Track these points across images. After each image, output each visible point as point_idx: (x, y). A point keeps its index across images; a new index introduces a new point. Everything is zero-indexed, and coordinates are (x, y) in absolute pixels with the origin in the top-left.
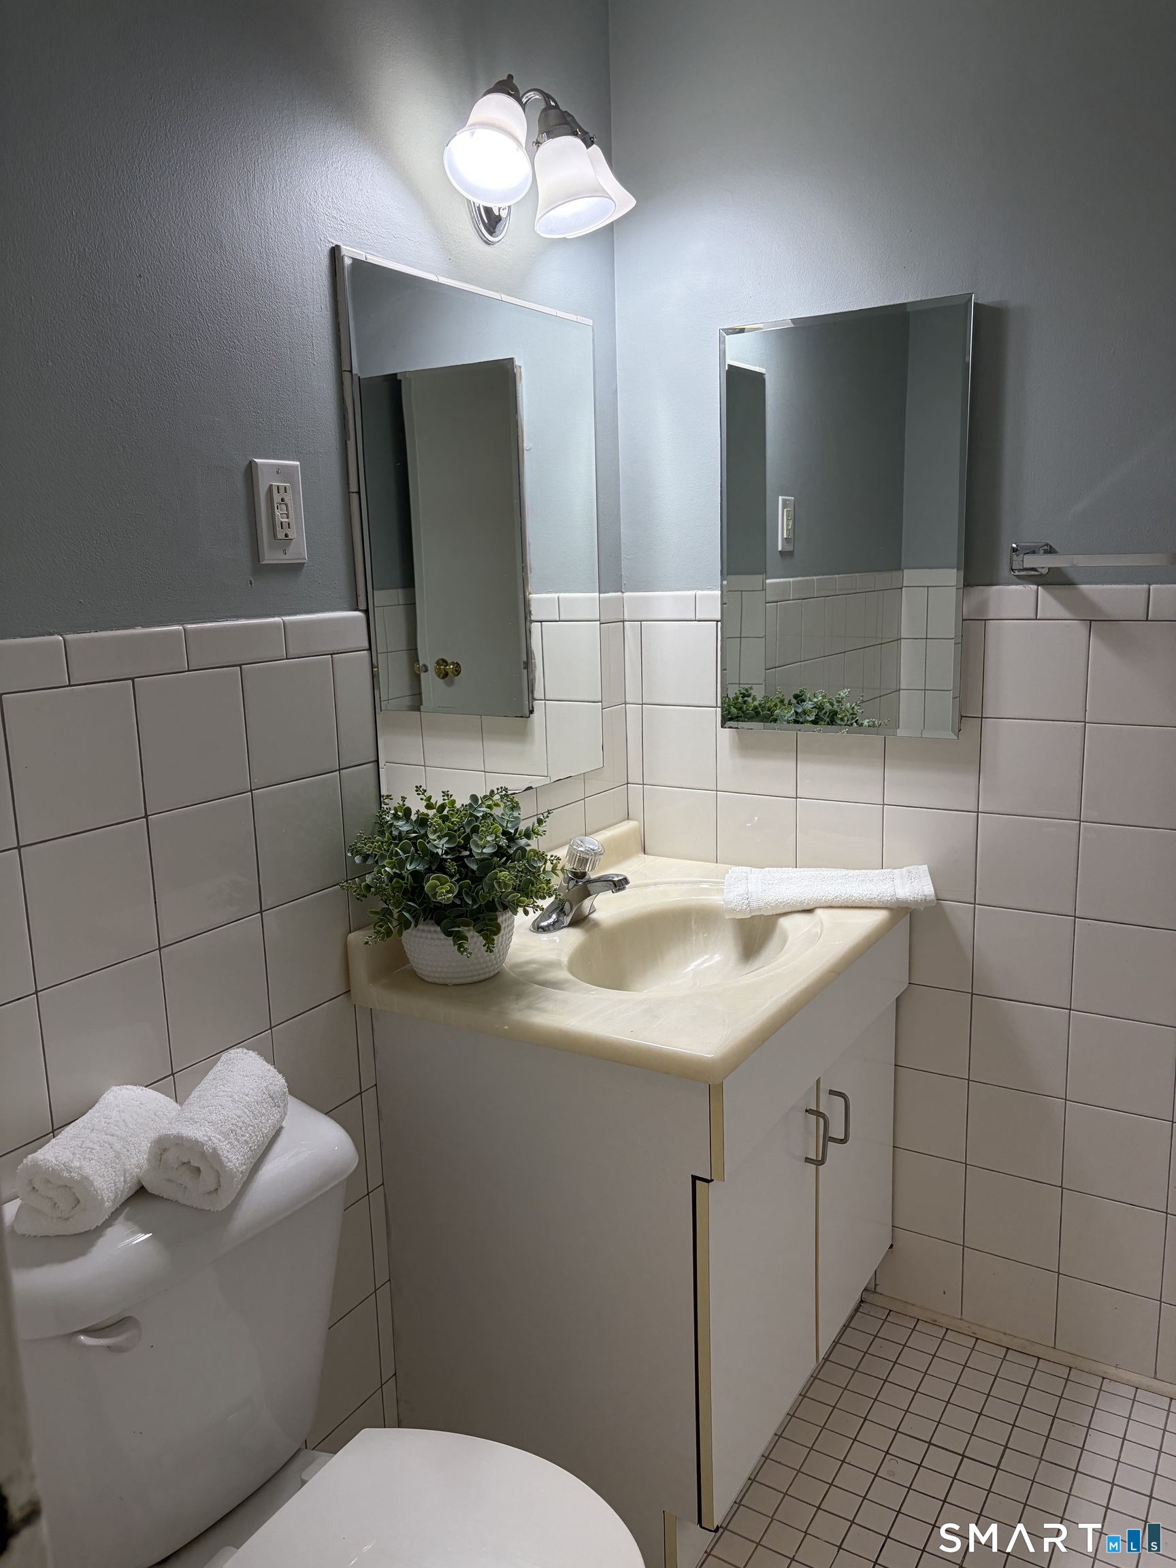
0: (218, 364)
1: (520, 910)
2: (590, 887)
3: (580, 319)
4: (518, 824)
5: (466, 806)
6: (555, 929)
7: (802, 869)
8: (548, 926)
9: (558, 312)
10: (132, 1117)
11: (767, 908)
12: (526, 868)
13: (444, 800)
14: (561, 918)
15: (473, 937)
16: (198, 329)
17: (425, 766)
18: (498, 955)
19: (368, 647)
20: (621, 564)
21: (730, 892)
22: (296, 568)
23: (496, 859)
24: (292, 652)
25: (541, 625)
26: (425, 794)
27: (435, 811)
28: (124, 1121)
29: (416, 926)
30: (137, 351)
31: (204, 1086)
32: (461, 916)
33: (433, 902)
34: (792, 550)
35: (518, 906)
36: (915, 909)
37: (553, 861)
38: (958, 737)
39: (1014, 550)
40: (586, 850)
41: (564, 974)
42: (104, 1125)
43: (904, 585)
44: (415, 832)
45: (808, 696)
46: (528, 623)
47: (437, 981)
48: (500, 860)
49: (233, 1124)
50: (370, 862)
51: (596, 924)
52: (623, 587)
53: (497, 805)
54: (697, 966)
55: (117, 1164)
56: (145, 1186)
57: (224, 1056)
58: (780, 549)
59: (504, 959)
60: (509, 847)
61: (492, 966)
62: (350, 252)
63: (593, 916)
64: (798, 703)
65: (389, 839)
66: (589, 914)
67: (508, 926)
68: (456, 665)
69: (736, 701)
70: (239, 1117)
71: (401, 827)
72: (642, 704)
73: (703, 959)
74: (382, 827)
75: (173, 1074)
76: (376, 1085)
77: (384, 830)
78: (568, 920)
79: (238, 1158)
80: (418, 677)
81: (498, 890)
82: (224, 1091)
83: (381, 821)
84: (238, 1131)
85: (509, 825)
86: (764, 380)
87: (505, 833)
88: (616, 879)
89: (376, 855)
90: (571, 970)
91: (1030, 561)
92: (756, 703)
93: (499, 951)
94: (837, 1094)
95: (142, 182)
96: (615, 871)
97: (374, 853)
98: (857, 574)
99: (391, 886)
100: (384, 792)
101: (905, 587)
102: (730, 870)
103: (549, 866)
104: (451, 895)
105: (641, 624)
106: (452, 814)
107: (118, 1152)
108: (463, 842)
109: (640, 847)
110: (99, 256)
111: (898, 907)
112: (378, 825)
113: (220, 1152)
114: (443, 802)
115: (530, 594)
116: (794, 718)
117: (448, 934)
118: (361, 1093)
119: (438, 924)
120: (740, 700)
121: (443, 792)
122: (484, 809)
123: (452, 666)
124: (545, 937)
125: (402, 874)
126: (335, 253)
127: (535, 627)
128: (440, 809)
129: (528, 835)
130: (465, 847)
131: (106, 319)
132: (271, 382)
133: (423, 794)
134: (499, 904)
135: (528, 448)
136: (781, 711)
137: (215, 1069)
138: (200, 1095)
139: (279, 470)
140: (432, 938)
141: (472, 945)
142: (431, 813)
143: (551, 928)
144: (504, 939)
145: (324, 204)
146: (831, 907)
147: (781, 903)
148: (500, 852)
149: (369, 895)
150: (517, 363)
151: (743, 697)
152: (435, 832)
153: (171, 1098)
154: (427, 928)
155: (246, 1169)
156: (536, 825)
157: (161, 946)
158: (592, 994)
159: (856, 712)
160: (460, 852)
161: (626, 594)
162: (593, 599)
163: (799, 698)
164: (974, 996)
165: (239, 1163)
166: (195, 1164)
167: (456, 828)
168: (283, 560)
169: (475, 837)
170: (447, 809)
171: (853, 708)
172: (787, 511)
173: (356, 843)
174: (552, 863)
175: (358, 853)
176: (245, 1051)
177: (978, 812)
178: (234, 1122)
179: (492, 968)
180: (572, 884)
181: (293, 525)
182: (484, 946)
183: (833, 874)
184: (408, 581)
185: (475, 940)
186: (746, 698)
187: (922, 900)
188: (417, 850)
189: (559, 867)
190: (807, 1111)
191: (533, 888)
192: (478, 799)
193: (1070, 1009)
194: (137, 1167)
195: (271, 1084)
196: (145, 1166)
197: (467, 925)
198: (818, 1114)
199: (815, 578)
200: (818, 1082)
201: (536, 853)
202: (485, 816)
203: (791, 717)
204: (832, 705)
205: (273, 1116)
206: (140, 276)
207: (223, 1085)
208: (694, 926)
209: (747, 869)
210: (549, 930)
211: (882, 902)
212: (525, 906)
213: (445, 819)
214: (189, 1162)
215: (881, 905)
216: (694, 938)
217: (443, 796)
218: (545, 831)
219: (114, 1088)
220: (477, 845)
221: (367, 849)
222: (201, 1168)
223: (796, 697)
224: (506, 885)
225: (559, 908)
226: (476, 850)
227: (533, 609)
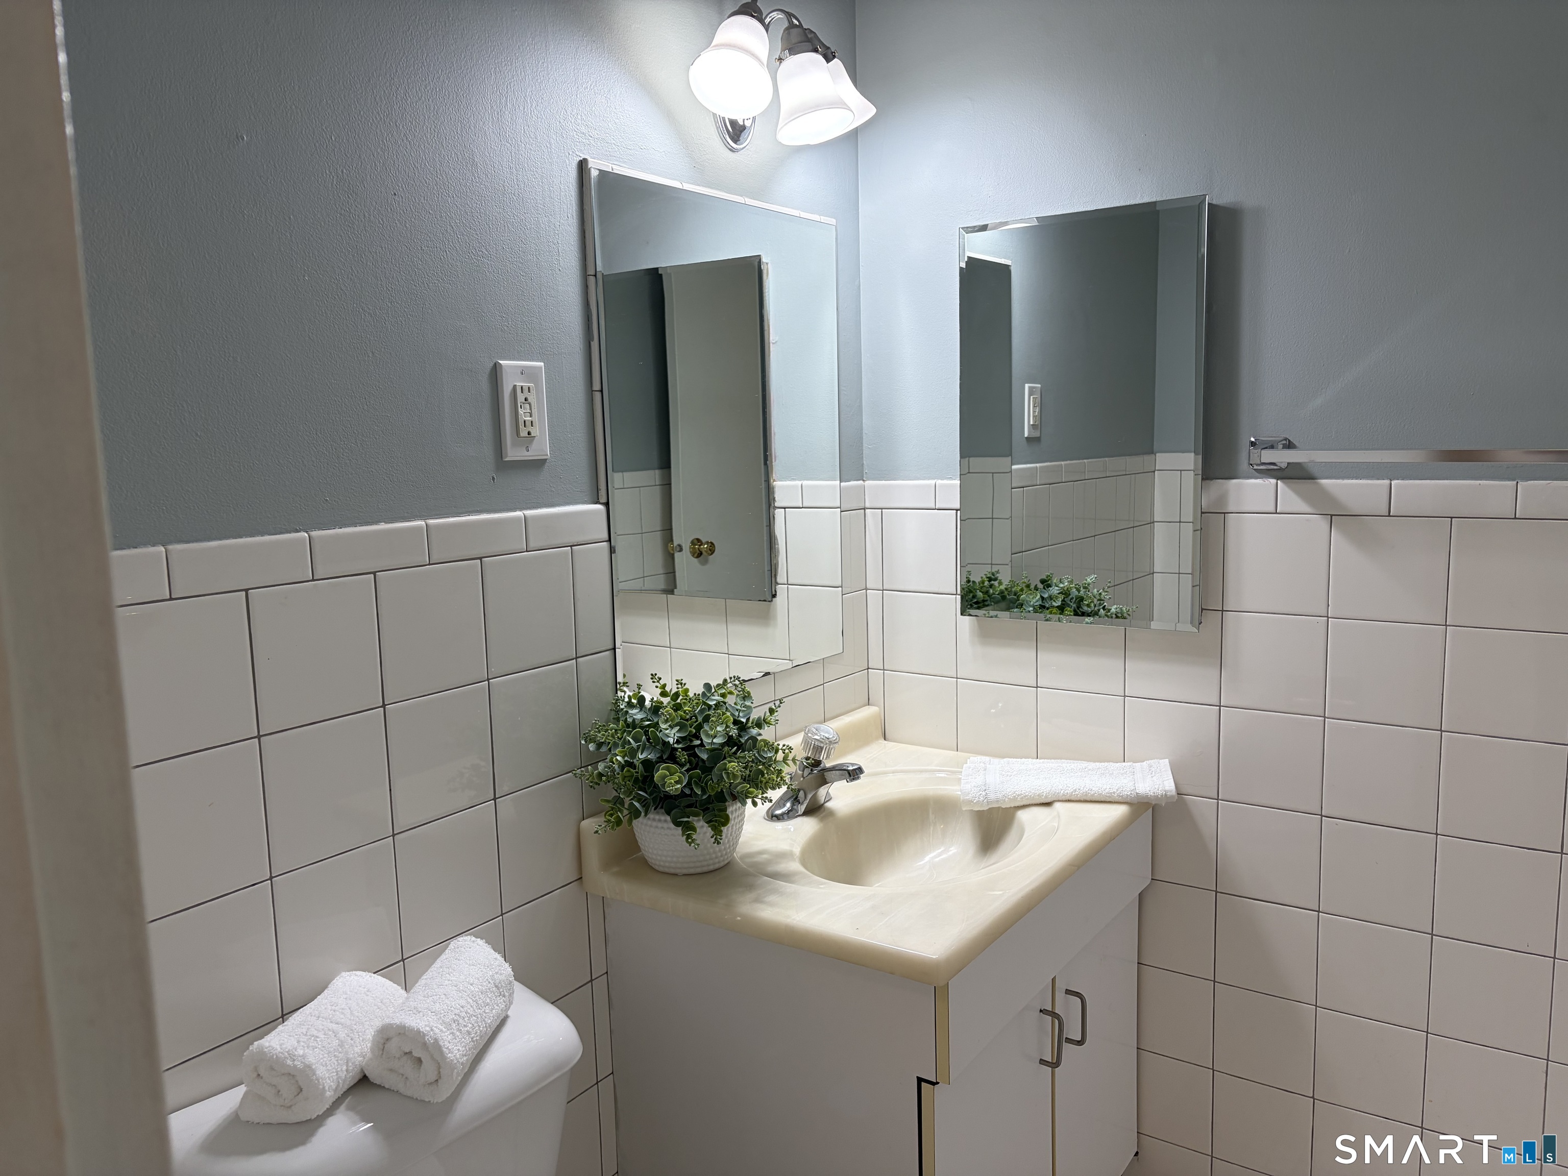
0: (466, 273)
1: (749, 801)
2: (828, 775)
3: (823, 219)
4: (749, 713)
5: (699, 695)
6: (790, 818)
7: (1042, 761)
8: (782, 814)
9: (801, 213)
10: (358, 1004)
11: (1004, 800)
12: (756, 758)
13: (678, 688)
14: (795, 807)
15: (702, 827)
16: (448, 240)
17: (670, 647)
18: (728, 846)
19: (607, 539)
20: (862, 454)
21: (967, 783)
22: (539, 464)
23: (726, 748)
24: (532, 545)
25: (785, 511)
26: (660, 682)
27: (668, 699)
28: (350, 1009)
29: (646, 815)
30: (390, 264)
31: (431, 974)
32: (690, 806)
33: (663, 791)
34: (1039, 436)
35: (747, 797)
36: (1155, 804)
37: (785, 750)
38: (1199, 630)
39: (1253, 444)
40: (821, 738)
41: (795, 866)
42: (331, 1013)
43: (1157, 469)
44: (649, 720)
45: (1055, 581)
46: (772, 510)
47: (666, 870)
48: (731, 750)
49: (455, 1014)
50: (604, 749)
51: (831, 813)
52: (865, 476)
53: (731, 693)
54: (936, 857)
55: (340, 1053)
56: (367, 1075)
57: (453, 944)
58: (1026, 435)
59: (734, 849)
60: (740, 736)
61: (721, 856)
62: (595, 166)
63: (828, 805)
64: (1044, 588)
65: (623, 726)
66: (825, 803)
67: (738, 816)
68: (710, 545)
69: (981, 585)
70: (462, 1007)
71: (635, 715)
72: (883, 590)
73: (940, 851)
74: (617, 713)
75: (403, 960)
76: (607, 973)
77: (619, 717)
78: (802, 808)
79: (459, 1050)
80: (672, 557)
81: (727, 780)
82: (449, 980)
83: (616, 708)
84: (461, 1021)
85: (741, 714)
86: (1010, 272)
87: (736, 722)
88: (851, 768)
89: (609, 743)
90: (804, 863)
91: (1268, 456)
92: (1002, 587)
93: (729, 841)
94: (1075, 994)
95: (399, 108)
96: (851, 759)
97: (607, 741)
98: (1107, 459)
99: (622, 775)
100: (620, 679)
101: (1158, 470)
102: (968, 760)
103: (780, 756)
104: (679, 786)
105: (882, 511)
106: (684, 703)
107: (342, 1041)
108: (694, 731)
109: (880, 733)
110: (356, 177)
111: (1138, 802)
112: (613, 713)
113: (441, 1043)
114: (677, 690)
115: (774, 481)
116: (1040, 603)
117: (677, 824)
118: (591, 981)
119: (668, 813)
120: (986, 583)
121: (677, 681)
122: (717, 698)
123: (706, 546)
124: (779, 825)
125: (633, 762)
126: (582, 166)
127: (779, 513)
128: (674, 697)
129: (759, 724)
130: (698, 737)
131: (361, 235)
132: (517, 288)
133: (658, 682)
134: (729, 795)
135: (774, 342)
136: (1026, 596)
137: (443, 957)
138: (426, 984)
139: (523, 371)
140: (662, 828)
141: (701, 835)
142: (666, 700)
143: (786, 817)
144: (734, 830)
145: (573, 121)
146: (1069, 801)
147: (1018, 795)
148: (730, 741)
149: (602, 783)
150: (764, 260)
151: (989, 581)
152: (666, 721)
153: (398, 985)
154: (657, 817)
155: (467, 1059)
156: (768, 714)
157: (395, 833)
158: (821, 888)
159: (1103, 598)
160: (691, 741)
161: (867, 483)
162: (834, 487)
163: (1046, 584)
164: (1218, 894)
165: (460, 1054)
166: (416, 1054)
167: (688, 717)
168: (526, 456)
169: (706, 727)
170: (681, 697)
171: (1100, 594)
172: (1033, 398)
173: (590, 731)
174: (784, 753)
175: (592, 740)
176: (473, 938)
177: (1220, 706)
178: (457, 1012)
179: (722, 859)
180: (807, 771)
181: (536, 423)
182: (712, 837)
183: (1072, 767)
184: (665, 464)
185: (703, 830)
186: (993, 582)
187: (1162, 796)
188: (648, 740)
189: (791, 757)
190: (1041, 1011)
191: (762, 779)
192: (711, 688)
193: (1319, 911)
194: (359, 1056)
195: (497, 973)
196: (369, 1055)
197: (696, 815)
198: (1053, 1014)
199: (1063, 463)
200: (1054, 980)
201: (766, 743)
202: (718, 705)
203: (1036, 602)
204: (1079, 591)
205: (498, 1005)
206: (395, 194)
207: (449, 974)
208: (931, 816)
209: (987, 759)
210: (783, 819)
211: (1122, 796)
212: (753, 797)
213: (677, 707)
214: (410, 1053)
215: (1120, 799)
216: (932, 828)
217: (677, 684)
218: (778, 720)
219: (343, 974)
220: (708, 735)
221: (600, 737)
222: (422, 1059)
223: (1043, 581)
224: (735, 776)
225: (794, 797)
226: (706, 740)
227: (777, 496)
